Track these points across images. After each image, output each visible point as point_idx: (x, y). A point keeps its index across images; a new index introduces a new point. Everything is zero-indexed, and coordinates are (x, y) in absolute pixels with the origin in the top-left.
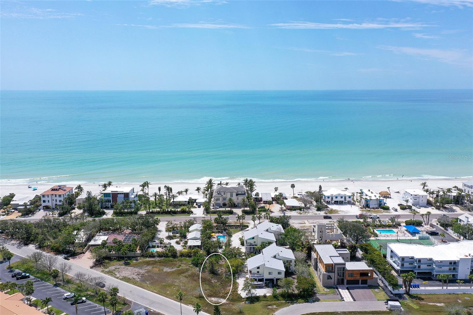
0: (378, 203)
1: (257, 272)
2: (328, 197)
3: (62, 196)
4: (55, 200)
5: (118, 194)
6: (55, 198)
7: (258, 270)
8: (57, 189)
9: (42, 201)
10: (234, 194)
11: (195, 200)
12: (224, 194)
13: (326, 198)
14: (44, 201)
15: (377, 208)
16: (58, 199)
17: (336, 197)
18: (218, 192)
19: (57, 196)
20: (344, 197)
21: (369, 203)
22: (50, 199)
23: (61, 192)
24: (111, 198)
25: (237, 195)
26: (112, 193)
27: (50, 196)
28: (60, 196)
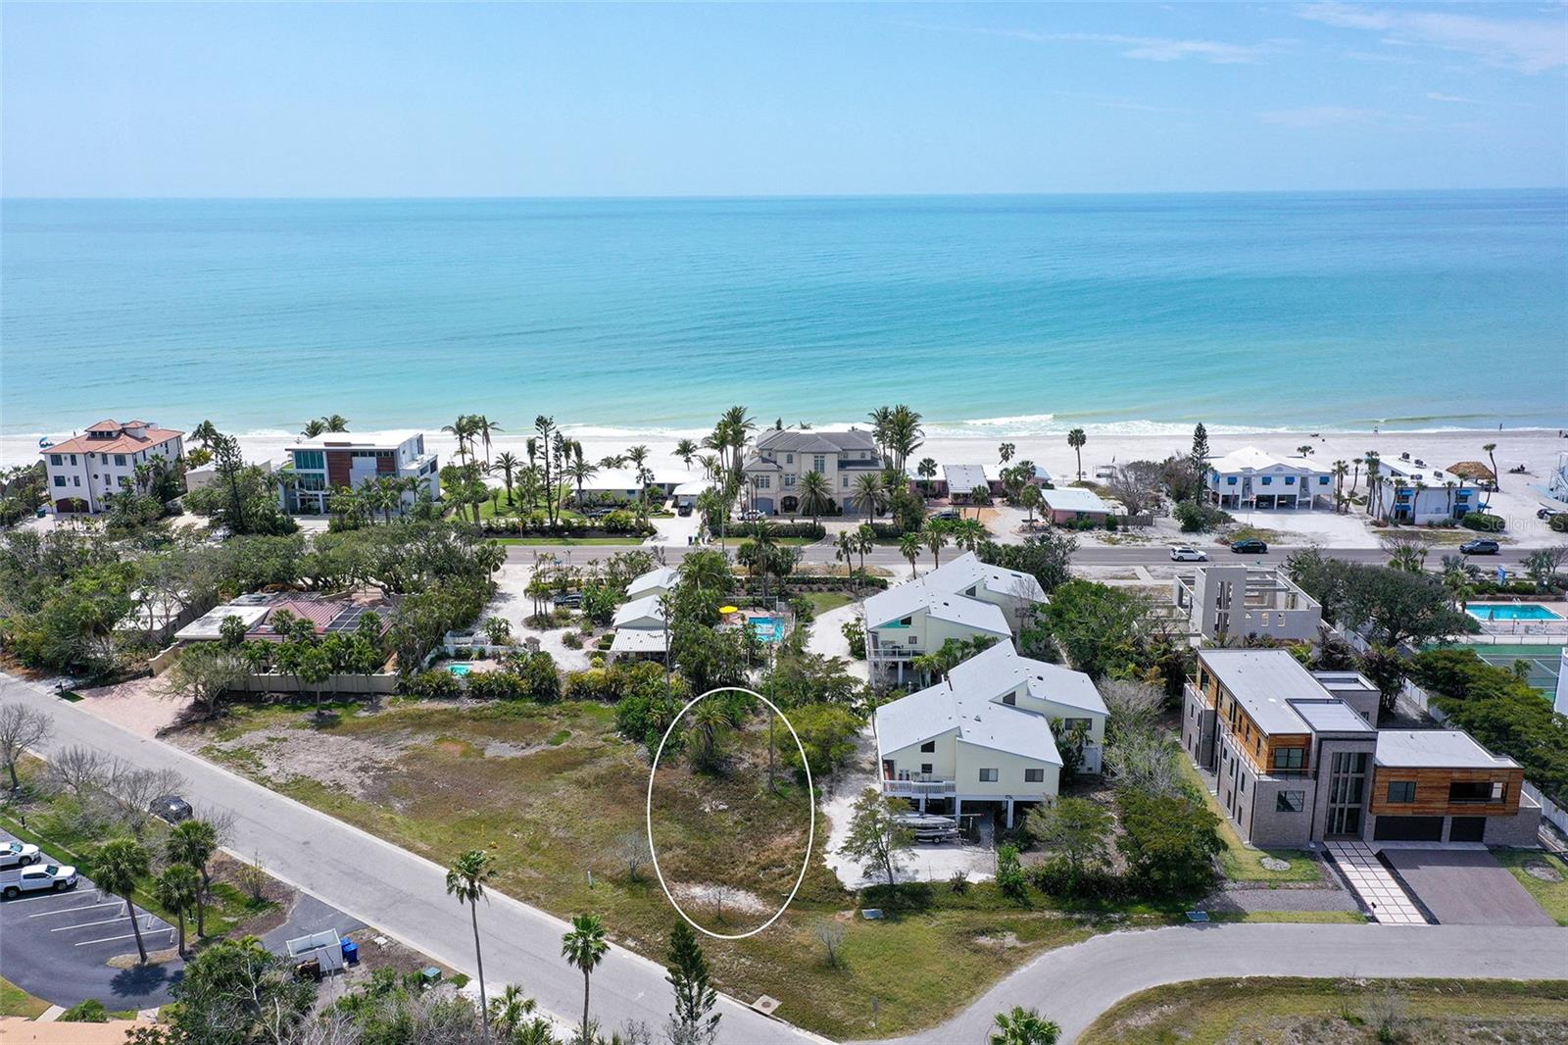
0: (1453, 503)
1: (920, 770)
2: (1232, 480)
3: (129, 460)
4: (102, 478)
5: (355, 453)
6: (101, 470)
7: (927, 759)
8: (109, 433)
9: (51, 482)
10: (831, 462)
11: (672, 487)
12: (790, 460)
13: (1223, 482)
14: (60, 481)
15: (1445, 525)
16: (115, 471)
17: (1266, 481)
18: (765, 455)
19: (111, 459)
20: (1298, 481)
21: (1411, 503)
22: (80, 470)
23: (125, 446)
24: (325, 471)
25: (843, 465)
26: (328, 452)
27: (80, 459)
28: (120, 460)
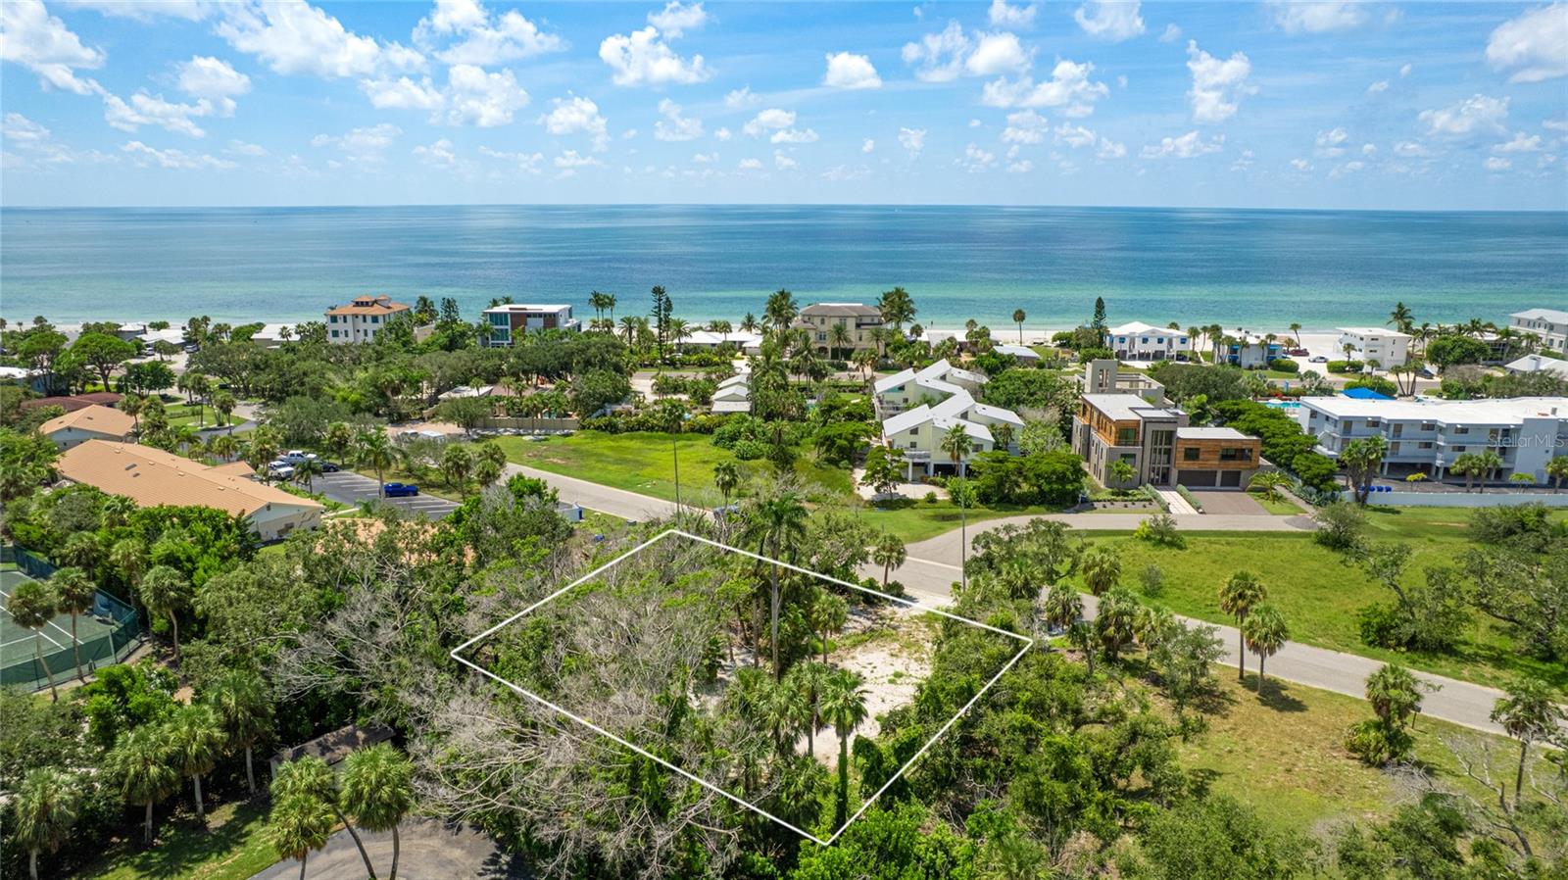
1: (909, 445)
2: (1122, 340)
3: (381, 319)
4: (362, 333)
5: (529, 315)
6: (362, 326)
8: (367, 303)
9: (330, 334)
10: (851, 324)
11: (742, 343)
12: (823, 322)
13: (1116, 341)
14: (336, 334)
15: (1261, 368)
16: (371, 327)
17: (1145, 340)
18: (806, 319)
19: (369, 319)
20: (1166, 341)
22: (349, 326)
23: (377, 310)
24: (509, 327)
25: (858, 326)
26: (512, 314)
27: (349, 319)
28: (375, 319)
